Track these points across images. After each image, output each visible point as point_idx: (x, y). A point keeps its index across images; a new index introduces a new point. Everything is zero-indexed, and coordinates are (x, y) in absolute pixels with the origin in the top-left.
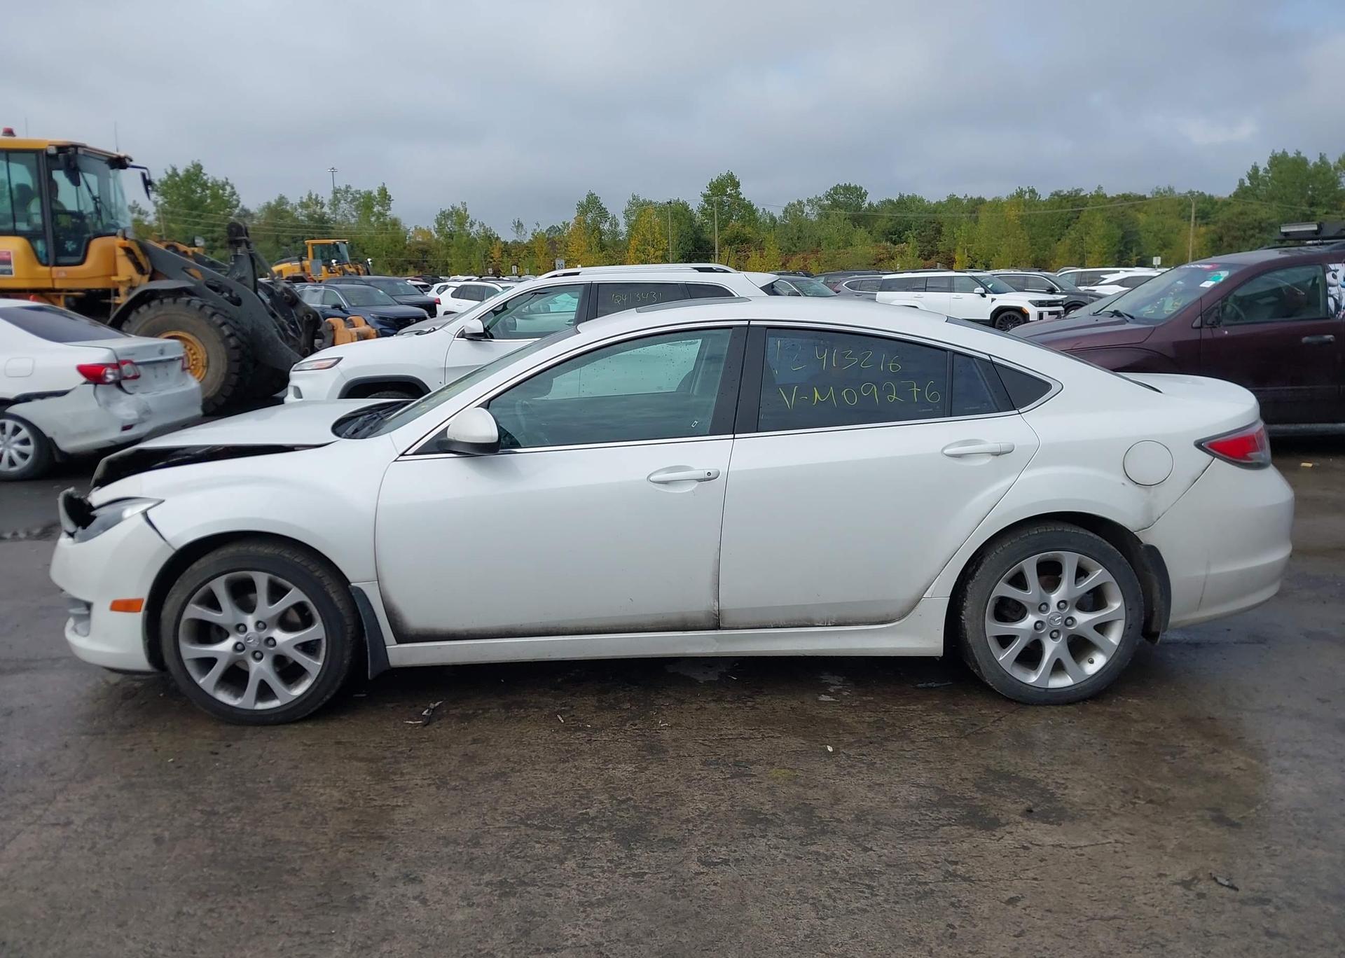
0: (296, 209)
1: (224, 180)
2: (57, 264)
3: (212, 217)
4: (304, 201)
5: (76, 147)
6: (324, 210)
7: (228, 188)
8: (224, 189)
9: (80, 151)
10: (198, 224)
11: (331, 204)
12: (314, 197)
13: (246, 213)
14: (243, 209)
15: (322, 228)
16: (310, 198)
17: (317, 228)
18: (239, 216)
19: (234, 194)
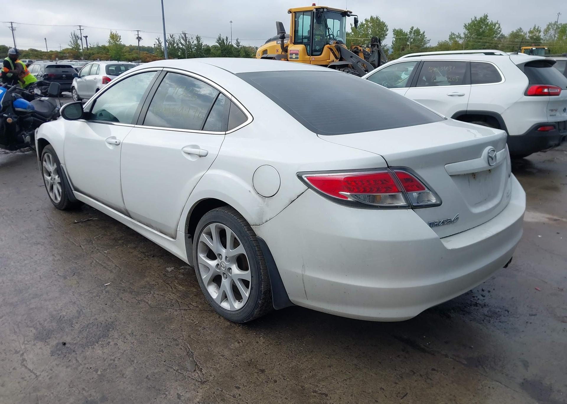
0: (526, 34)
1: (497, 22)
2: (312, 55)
3: (486, 39)
4: (532, 30)
5: (323, 8)
6: (540, 34)
7: (497, 25)
8: (495, 26)
9: (325, 10)
10: (479, 42)
11: (545, 31)
12: (537, 28)
13: (503, 36)
14: (502, 35)
15: (536, 43)
16: (534, 28)
17: (534, 43)
18: (499, 38)
19: (499, 28)
